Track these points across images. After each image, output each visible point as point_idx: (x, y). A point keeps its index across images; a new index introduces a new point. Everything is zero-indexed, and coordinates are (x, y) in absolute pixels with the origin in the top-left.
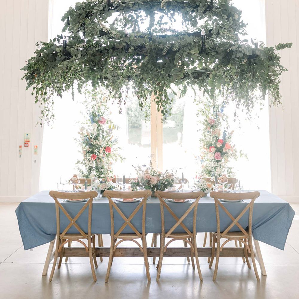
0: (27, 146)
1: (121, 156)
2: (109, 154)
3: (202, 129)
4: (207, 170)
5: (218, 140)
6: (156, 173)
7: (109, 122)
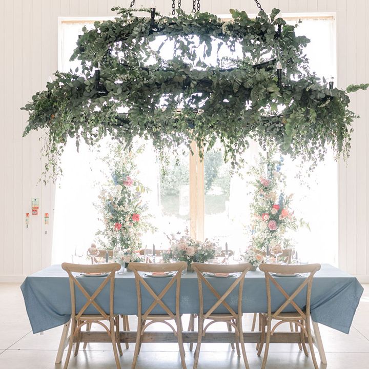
0: (36, 214)
1: (152, 226)
2: (137, 223)
3: (253, 192)
4: (259, 242)
5: (272, 206)
6: (193, 242)
7: (137, 184)
